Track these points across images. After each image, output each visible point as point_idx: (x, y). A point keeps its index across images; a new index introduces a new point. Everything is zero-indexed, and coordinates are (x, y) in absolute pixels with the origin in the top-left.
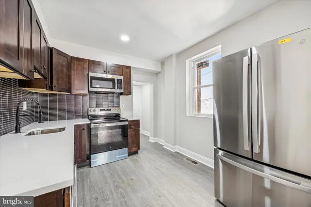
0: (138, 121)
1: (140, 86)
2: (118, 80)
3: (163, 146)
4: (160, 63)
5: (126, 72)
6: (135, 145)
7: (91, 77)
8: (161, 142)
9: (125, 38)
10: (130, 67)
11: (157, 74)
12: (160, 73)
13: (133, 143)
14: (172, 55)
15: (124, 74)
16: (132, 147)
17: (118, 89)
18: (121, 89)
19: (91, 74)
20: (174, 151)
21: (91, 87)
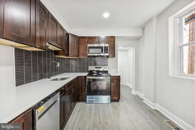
0: (119, 77)
1: (126, 50)
2: (105, 47)
3: (143, 100)
4: (141, 29)
5: (111, 41)
6: (116, 95)
7: (88, 47)
8: (142, 96)
9: (106, 15)
10: (115, 37)
11: (138, 39)
12: (141, 37)
13: (114, 93)
14: (152, 18)
15: (110, 42)
16: (114, 95)
17: (105, 53)
18: (107, 53)
19: (89, 45)
20: (153, 108)
21: (89, 53)
